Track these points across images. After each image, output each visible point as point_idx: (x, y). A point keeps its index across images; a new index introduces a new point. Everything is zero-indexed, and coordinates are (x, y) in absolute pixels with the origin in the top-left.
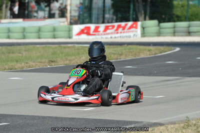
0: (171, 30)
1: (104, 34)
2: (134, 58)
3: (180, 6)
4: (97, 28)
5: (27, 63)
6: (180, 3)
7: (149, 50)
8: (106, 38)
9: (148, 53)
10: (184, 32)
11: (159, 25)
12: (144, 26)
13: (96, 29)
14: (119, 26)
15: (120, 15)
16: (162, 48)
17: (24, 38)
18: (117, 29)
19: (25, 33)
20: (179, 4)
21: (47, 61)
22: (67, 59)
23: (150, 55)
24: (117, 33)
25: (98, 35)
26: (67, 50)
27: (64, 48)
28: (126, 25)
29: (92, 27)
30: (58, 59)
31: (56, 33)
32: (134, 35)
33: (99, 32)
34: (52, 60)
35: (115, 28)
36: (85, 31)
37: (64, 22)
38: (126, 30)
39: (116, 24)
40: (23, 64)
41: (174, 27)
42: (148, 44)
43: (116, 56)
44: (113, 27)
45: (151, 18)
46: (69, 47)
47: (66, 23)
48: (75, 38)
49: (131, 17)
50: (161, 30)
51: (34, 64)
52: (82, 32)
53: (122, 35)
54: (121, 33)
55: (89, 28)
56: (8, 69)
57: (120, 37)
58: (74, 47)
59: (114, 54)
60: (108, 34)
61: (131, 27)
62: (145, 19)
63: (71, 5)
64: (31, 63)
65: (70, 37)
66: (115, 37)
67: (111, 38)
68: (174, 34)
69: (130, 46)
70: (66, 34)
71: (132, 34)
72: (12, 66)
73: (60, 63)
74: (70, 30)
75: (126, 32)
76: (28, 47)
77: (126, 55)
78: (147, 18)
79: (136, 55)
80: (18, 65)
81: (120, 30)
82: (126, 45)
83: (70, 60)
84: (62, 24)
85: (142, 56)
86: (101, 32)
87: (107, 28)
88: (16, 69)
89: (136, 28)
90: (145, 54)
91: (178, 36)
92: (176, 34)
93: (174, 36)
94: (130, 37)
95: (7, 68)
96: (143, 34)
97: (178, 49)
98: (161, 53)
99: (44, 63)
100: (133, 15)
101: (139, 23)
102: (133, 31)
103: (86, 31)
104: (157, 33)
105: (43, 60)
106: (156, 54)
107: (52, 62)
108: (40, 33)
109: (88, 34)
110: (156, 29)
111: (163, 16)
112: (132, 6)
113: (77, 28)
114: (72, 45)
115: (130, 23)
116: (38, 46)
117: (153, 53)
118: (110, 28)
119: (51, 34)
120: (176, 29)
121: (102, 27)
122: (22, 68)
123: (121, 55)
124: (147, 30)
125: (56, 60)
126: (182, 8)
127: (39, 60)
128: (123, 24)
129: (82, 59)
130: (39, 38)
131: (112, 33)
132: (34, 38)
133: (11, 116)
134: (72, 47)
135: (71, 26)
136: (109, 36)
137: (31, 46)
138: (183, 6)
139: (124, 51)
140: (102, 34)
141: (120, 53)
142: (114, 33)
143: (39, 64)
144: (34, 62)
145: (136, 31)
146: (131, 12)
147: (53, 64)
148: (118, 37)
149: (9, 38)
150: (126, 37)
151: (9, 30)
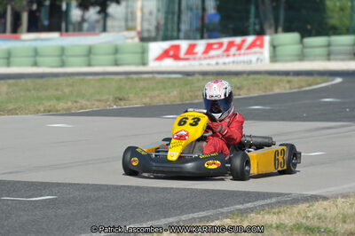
0: (323, 51)
1: (205, 58)
2: (263, 94)
3: (337, 9)
4: (192, 47)
5: (76, 102)
6: (338, 4)
7: (289, 82)
8: (209, 65)
9: (288, 86)
10: (346, 54)
11: (301, 42)
12: (275, 43)
13: (191, 50)
14: (231, 44)
15: (231, 26)
16: (310, 79)
17: (63, 64)
18: (228, 50)
19: (64, 58)
20: (335, 6)
21: (111, 98)
22: (145, 96)
23: (290, 88)
24: (228, 56)
25: (194, 59)
26: (142, 84)
27: (137, 80)
28: (243, 41)
29: (184, 45)
30: (131, 96)
31: (119, 56)
32: (258, 59)
33: (196, 53)
34: (121, 97)
35: (224, 47)
36: (171, 53)
37: (132, 38)
38: (243, 51)
39: (226, 40)
40: (69, 103)
41: (329, 45)
42: (287, 73)
44: (221, 45)
45: (287, 30)
46: (145, 79)
47: (137, 40)
48: (153, 65)
49: (251, 28)
50: (306, 50)
51: (88, 103)
52: (165, 54)
53: (236, 59)
54: (234, 55)
56: (45, 111)
57: (233, 62)
58: (153, 78)
60: (212, 57)
61: (253, 45)
62: (276, 32)
63: (142, 9)
64: (84, 102)
65: (144, 63)
66: (224, 63)
67: (217, 64)
68: (329, 57)
69: (252, 76)
70: (137, 58)
71: (253, 58)
72: (50, 106)
73: (134, 102)
74: (144, 52)
75: (244, 54)
76: (70, 80)
77: (249, 90)
78: (280, 29)
79: (266, 88)
80: (61, 105)
81: (233, 50)
82: (245, 76)
83: (151, 98)
84: (130, 41)
85: (277, 90)
86: (199, 55)
87: (209, 47)
88: (57, 111)
89: (261, 46)
90: (281, 87)
91: (336, 60)
92: (332, 57)
93: (329, 60)
94: (251, 62)
95: (42, 109)
96: (274, 58)
97: (339, 80)
98: (310, 85)
99: (106, 101)
100: (255, 24)
101: (267, 39)
102: (255, 53)
103: (173, 53)
104: (298, 56)
105: (104, 98)
106: (301, 87)
107: (121, 100)
108: (92, 56)
109: (176, 57)
110: (296, 48)
111: (309, 27)
112: (253, 9)
113: (156, 48)
114: (151, 76)
115: (250, 39)
116: (90, 77)
117: (297, 86)
118: (215, 46)
119: (110, 58)
120: (332, 48)
121: (201, 45)
122: (69, 109)
123: (240, 88)
124: (280, 50)
125: (126, 96)
126: (341, 13)
127: (98, 97)
128: (238, 40)
129: (172, 94)
130: (89, 65)
131: (218, 56)
132: (81, 66)
133: (58, 185)
134: (150, 79)
135: (145, 44)
136: (213, 62)
137: (77, 78)
138: (342, 9)
139: (245, 82)
140: (200, 59)
141: (238, 85)
142: (223, 56)
143: (96, 103)
144: (88, 100)
145: (262, 53)
146: (252, 20)
147: (122, 103)
148: (229, 63)
149: (35, 64)
150: (244, 62)
151: (36, 53)
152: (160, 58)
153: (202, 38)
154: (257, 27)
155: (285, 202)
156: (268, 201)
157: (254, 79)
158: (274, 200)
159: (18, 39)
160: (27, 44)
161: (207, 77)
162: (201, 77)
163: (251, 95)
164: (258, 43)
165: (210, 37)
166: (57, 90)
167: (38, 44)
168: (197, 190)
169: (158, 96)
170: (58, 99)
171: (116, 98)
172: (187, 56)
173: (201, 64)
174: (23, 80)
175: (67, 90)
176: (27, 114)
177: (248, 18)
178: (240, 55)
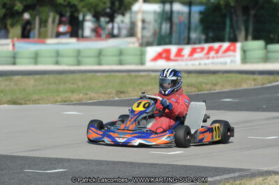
1: (190, 60)
2: (233, 89)
5: (86, 94)
7: (254, 80)
8: (193, 65)
9: (253, 83)
11: (266, 48)
12: (246, 48)
14: (211, 49)
15: (211, 35)
16: (271, 77)
17: (79, 63)
18: (208, 53)
19: (80, 59)
21: (114, 91)
23: (255, 85)
24: (208, 58)
25: (182, 60)
26: (139, 80)
27: (136, 77)
28: (220, 47)
29: (174, 49)
30: (130, 90)
31: (123, 58)
32: (232, 61)
33: (183, 56)
34: (121, 90)
35: (205, 51)
36: (164, 55)
37: (134, 43)
38: (220, 54)
39: (206, 46)
40: (81, 95)
42: (253, 73)
43: (208, 86)
44: (203, 49)
45: (255, 38)
46: (142, 76)
47: (137, 45)
48: (150, 65)
49: (227, 36)
50: (270, 55)
51: (95, 95)
52: (159, 56)
54: (213, 57)
55: (168, 51)
56: (61, 101)
57: (212, 63)
58: (149, 75)
59: (206, 84)
60: (196, 59)
61: (228, 50)
62: (246, 39)
64: (93, 95)
65: (142, 63)
66: (205, 64)
67: (200, 64)
69: (226, 75)
70: (137, 59)
71: (228, 60)
72: (66, 97)
73: (132, 95)
74: (142, 54)
75: (221, 57)
76: (84, 76)
77: (222, 86)
78: (250, 37)
79: (236, 85)
80: (75, 97)
81: (212, 54)
82: (220, 74)
84: (131, 46)
85: (245, 86)
87: (193, 51)
88: (71, 101)
89: (234, 50)
90: (248, 84)
94: (225, 63)
95: (59, 100)
96: (244, 60)
98: (271, 83)
99: (110, 94)
100: (230, 33)
101: (238, 45)
102: (230, 56)
103: (166, 56)
104: (263, 58)
105: (109, 91)
106: (263, 84)
107: (121, 93)
108: (102, 57)
110: (261, 53)
111: (272, 36)
112: (228, 22)
113: (153, 51)
114: (147, 73)
115: (226, 45)
116: (99, 74)
117: (260, 83)
118: (198, 50)
119: (116, 59)
121: (187, 49)
122: (81, 100)
123: (215, 85)
124: (249, 54)
125: (125, 90)
127: (103, 91)
130: (100, 64)
131: (201, 58)
133: (69, 160)
134: (146, 76)
135: (143, 49)
136: (197, 62)
137: (89, 74)
139: (220, 80)
140: (186, 60)
141: (214, 82)
142: (204, 58)
143: (103, 95)
144: (96, 93)
145: (234, 56)
146: (228, 29)
147: (122, 96)
148: (209, 64)
149: (57, 63)
150: (221, 63)
151: (58, 54)
152: (155, 59)
153: (188, 43)
154: (232, 36)
155: (246, 176)
156: (233, 175)
157: (227, 77)
158: (237, 174)
159: (44, 43)
160: (51, 47)
161: (190, 75)
162: (186, 75)
163: (224, 90)
164: (232, 48)
165: (195, 43)
166: (73, 84)
167: (60, 47)
168: (177, 165)
169: (151, 90)
170: (73, 92)
171: (118, 92)
172: (177, 58)
173: (187, 65)
174: (47, 76)
175: (81, 84)
176: (47, 103)
177: (224, 29)
178: (217, 57)
